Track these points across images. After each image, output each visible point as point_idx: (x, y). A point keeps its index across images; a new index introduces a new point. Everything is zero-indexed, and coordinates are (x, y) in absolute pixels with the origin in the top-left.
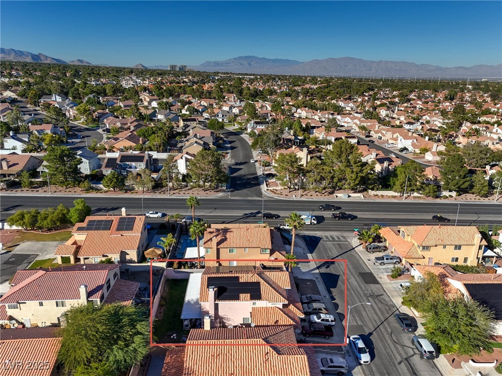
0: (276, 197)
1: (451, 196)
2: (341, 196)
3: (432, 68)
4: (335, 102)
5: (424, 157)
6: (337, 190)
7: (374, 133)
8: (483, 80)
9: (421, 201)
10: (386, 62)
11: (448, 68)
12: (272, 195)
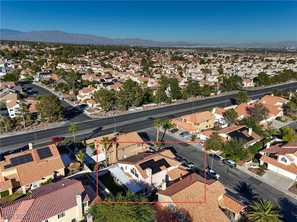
0: (100, 117)
1: (175, 101)
2: (132, 110)
3: (106, 39)
4: (76, 59)
5: (147, 86)
6: (129, 107)
7: (114, 75)
8: (131, 46)
9: (166, 106)
10: (81, 35)
11: (114, 39)
12: (96, 117)
